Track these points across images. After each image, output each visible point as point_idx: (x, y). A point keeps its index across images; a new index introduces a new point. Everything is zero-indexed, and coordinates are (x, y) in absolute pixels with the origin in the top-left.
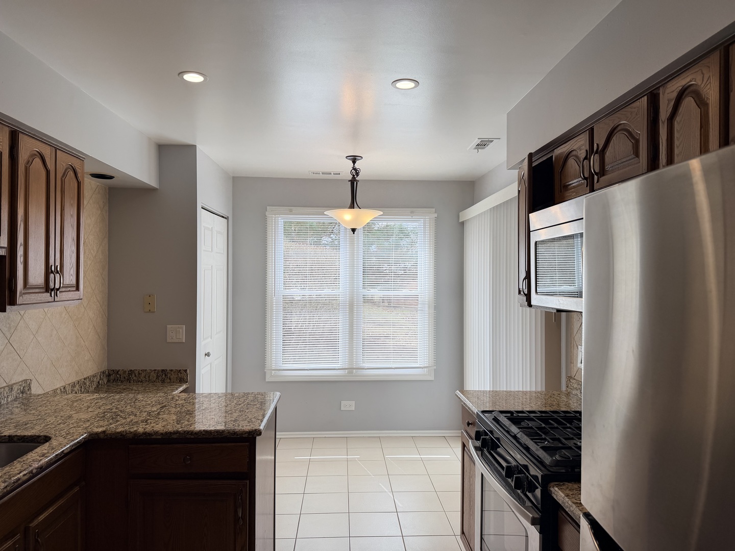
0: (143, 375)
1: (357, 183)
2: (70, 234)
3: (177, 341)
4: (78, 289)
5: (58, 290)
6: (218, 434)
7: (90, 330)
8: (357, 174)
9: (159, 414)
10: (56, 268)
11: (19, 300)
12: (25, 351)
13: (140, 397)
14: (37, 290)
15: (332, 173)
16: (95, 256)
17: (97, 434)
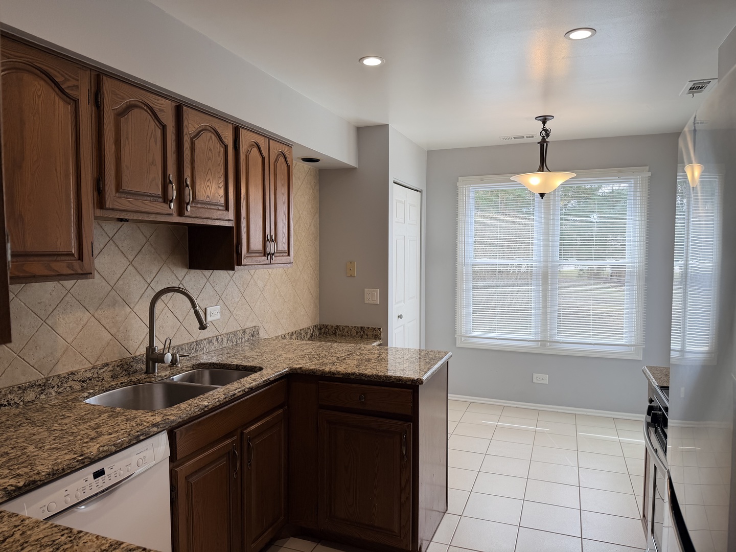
0: (346, 330)
1: (547, 144)
2: (282, 210)
3: (372, 302)
4: (289, 255)
5: (273, 254)
6: (386, 379)
7: (305, 290)
8: (548, 135)
9: (345, 359)
10: (271, 237)
11: (244, 261)
12: (255, 303)
13: (335, 345)
14: (257, 255)
15: (525, 136)
16: (308, 229)
17: (295, 369)
